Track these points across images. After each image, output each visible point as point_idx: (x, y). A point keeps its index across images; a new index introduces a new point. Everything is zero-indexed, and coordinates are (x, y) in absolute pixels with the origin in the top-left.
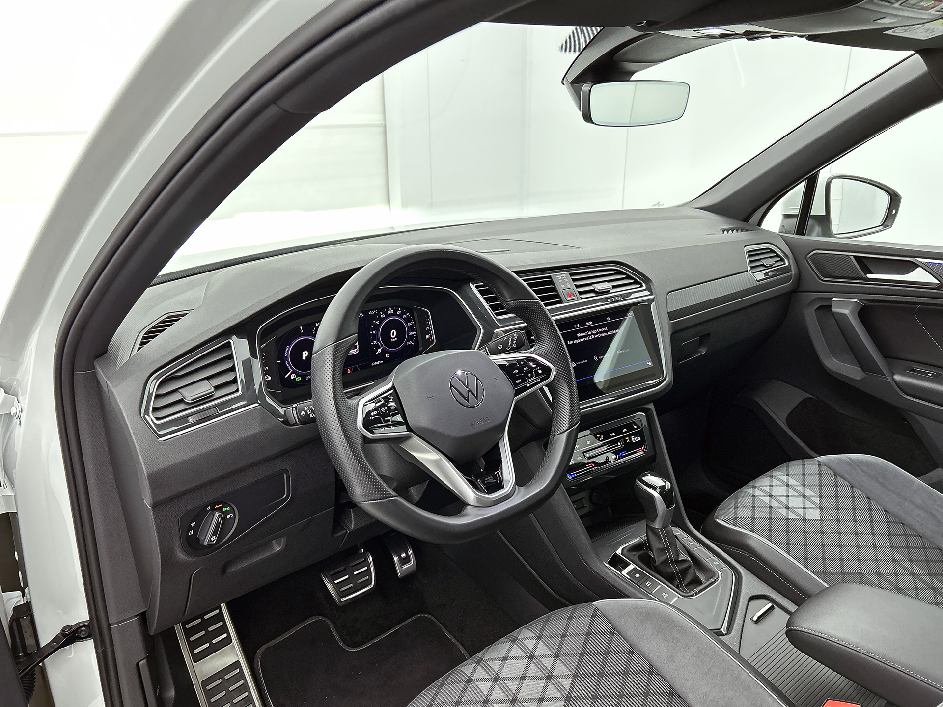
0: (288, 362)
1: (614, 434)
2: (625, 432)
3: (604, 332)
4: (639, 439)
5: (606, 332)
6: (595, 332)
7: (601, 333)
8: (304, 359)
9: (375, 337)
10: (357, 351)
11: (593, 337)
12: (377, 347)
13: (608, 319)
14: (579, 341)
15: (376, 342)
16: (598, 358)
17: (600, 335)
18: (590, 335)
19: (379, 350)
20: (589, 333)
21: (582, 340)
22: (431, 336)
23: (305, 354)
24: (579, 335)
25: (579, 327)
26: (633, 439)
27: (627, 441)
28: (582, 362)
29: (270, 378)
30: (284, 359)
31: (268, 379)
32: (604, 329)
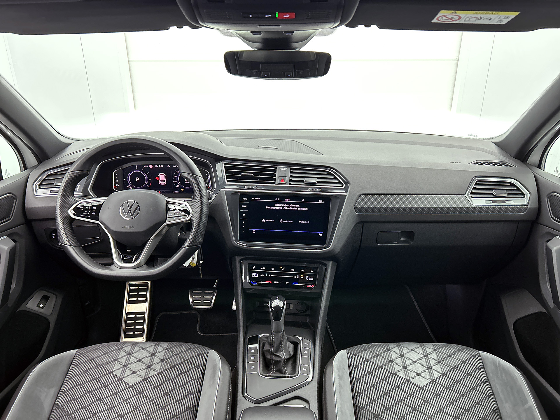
0: (129, 180)
1: (293, 270)
2: (302, 272)
3: (295, 207)
4: (312, 279)
5: (297, 208)
6: (289, 206)
7: (293, 207)
8: (137, 181)
9: (176, 179)
10: (165, 183)
11: (286, 208)
12: (177, 184)
13: (303, 200)
14: (275, 208)
15: (176, 181)
16: (283, 221)
17: (292, 209)
18: (284, 207)
19: (178, 186)
20: (285, 205)
21: (278, 208)
22: (209, 185)
23: (138, 179)
24: (276, 205)
25: (279, 200)
26: (307, 278)
27: (301, 278)
28: (270, 221)
29: (118, 186)
30: (127, 179)
31: (117, 186)
32: (296, 206)
